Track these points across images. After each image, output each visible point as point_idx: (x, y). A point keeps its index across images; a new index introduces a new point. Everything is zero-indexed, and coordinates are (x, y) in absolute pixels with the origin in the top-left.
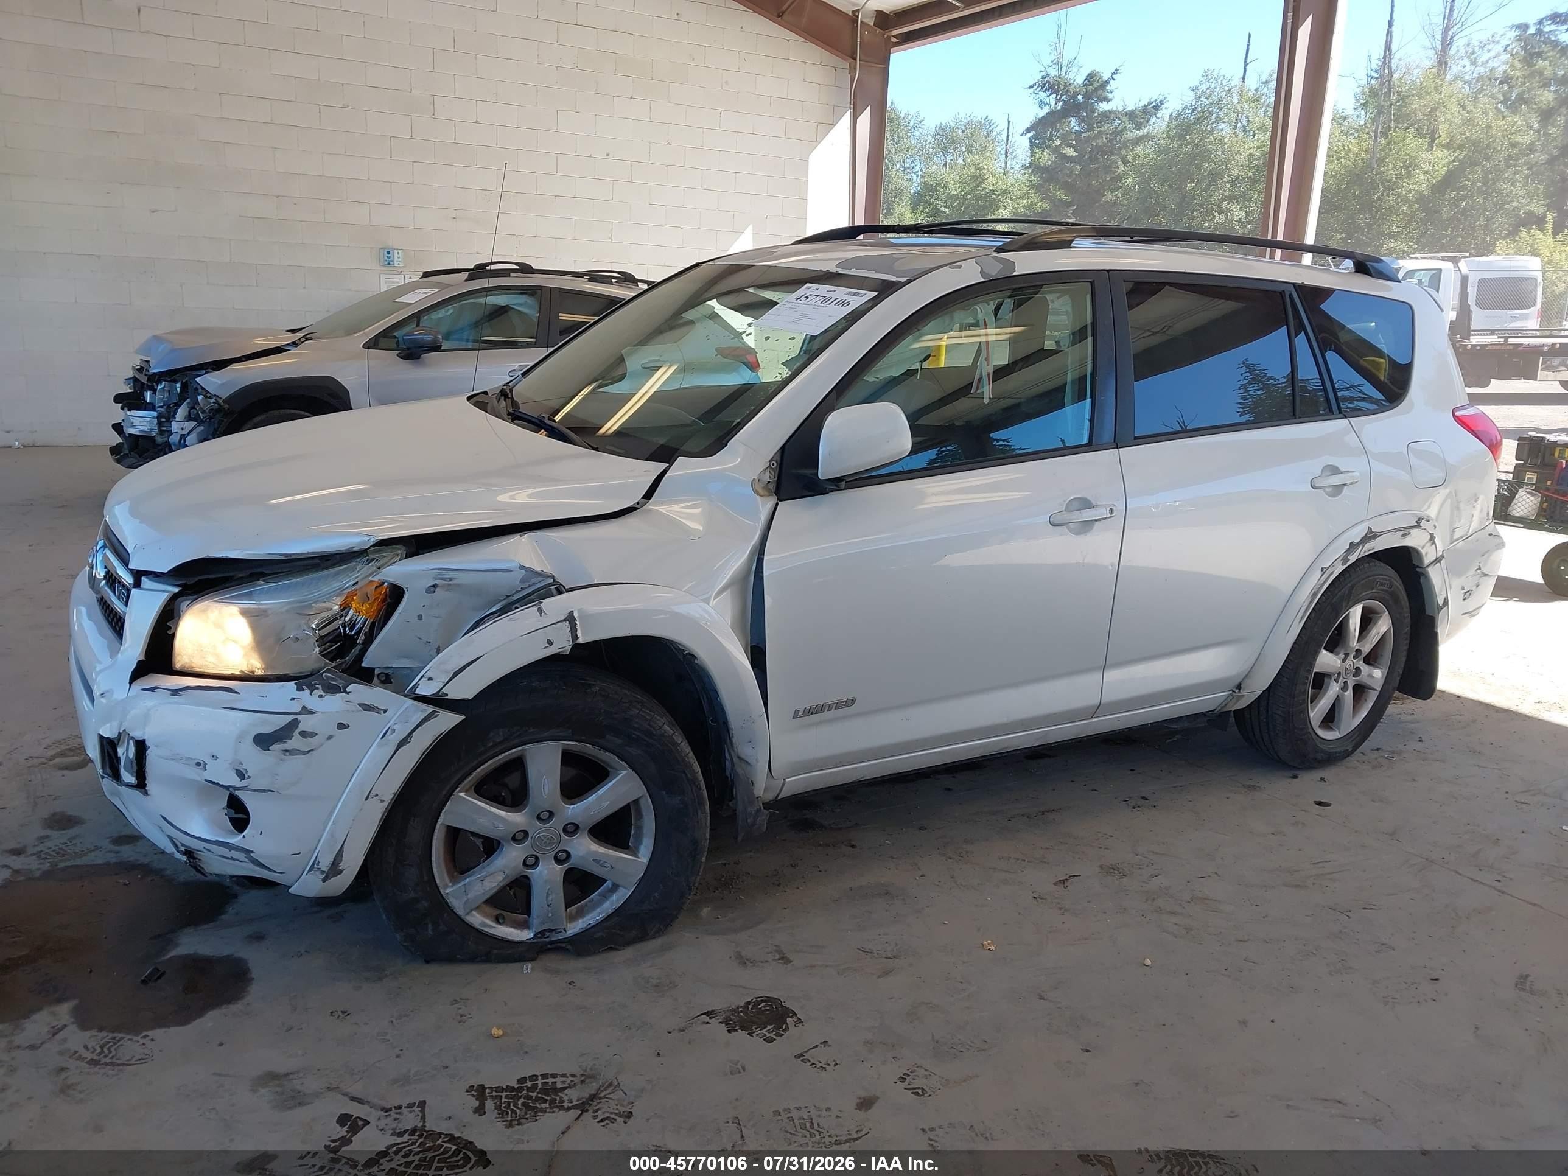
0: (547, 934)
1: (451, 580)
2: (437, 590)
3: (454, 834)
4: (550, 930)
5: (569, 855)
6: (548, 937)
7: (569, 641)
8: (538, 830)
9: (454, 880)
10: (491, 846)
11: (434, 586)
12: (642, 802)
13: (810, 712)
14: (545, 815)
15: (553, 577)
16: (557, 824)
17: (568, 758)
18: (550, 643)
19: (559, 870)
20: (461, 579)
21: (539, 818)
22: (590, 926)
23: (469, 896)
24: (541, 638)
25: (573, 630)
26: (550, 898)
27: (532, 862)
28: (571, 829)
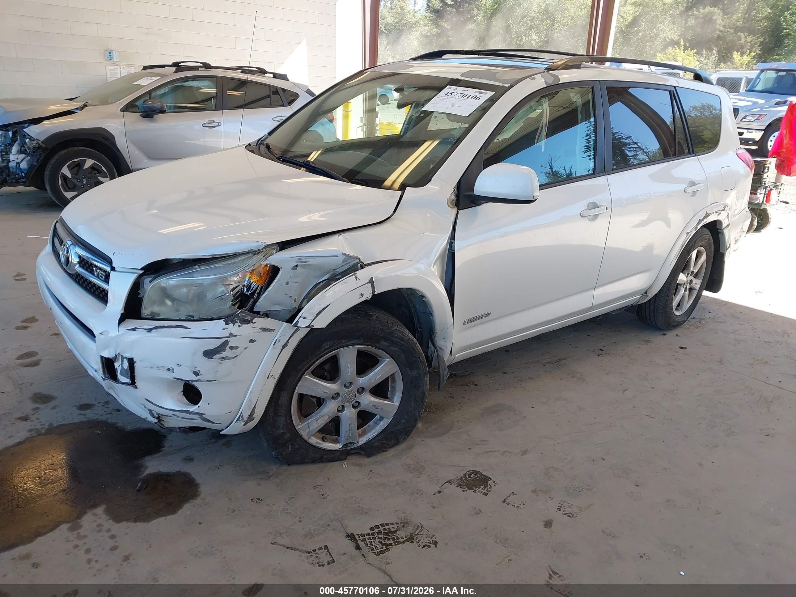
0: (349, 445)
1: (305, 262)
2: (298, 268)
3: (301, 397)
4: (351, 443)
5: (359, 403)
6: (349, 447)
7: (371, 293)
8: (344, 392)
9: (301, 421)
10: (320, 402)
11: (296, 266)
12: (396, 375)
13: (470, 321)
14: (348, 384)
15: (359, 259)
16: (354, 388)
17: (360, 354)
18: (362, 295)
19: (354, 412)
20: (311, 261)
21: (345, 386)
22: (370, 439)
23: (310, 429)
24: (358, 292)
25: (373, 287)
26: (351, 427)
27: (341, 409)
28: (361, 390)
